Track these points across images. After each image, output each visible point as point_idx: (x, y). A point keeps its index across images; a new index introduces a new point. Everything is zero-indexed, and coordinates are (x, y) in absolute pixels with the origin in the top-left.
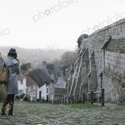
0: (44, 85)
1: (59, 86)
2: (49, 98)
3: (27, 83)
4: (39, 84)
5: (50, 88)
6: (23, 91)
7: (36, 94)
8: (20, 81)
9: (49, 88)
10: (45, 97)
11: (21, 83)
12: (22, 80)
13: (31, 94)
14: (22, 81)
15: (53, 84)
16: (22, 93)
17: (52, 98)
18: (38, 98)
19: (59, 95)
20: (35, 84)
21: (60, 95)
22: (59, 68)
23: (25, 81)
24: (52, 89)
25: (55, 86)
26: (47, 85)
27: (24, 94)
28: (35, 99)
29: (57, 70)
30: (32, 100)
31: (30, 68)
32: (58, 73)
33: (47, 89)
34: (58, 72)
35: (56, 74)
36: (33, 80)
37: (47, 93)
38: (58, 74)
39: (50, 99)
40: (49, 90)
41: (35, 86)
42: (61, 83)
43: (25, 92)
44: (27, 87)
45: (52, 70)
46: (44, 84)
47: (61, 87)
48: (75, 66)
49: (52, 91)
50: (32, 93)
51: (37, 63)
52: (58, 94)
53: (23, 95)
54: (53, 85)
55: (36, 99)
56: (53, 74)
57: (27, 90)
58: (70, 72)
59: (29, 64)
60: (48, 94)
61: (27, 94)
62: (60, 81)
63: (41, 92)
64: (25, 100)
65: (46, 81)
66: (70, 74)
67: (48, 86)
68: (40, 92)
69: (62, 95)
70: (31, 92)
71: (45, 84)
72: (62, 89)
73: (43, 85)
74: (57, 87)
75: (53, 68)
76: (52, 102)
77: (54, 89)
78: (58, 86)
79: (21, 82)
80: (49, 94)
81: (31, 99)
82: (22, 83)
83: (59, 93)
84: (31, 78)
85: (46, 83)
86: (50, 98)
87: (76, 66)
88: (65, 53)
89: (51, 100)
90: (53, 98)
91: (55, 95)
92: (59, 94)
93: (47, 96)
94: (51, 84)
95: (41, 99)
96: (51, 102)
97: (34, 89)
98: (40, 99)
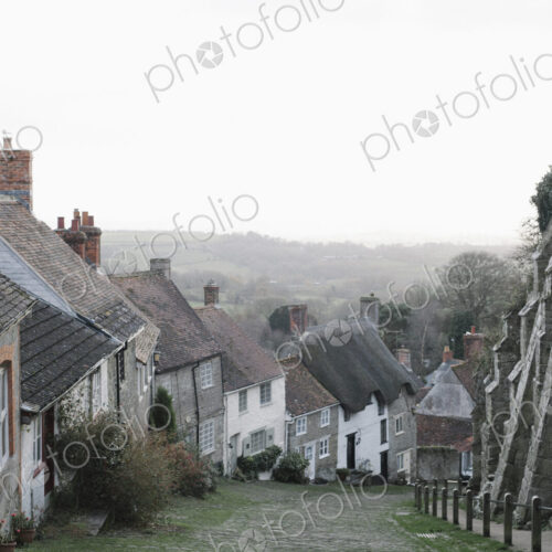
0: (368, 407)
1: (438, 407)
2: (390, 465)
3: (289, 397)
4: (346, 400)
5: (397, 417)
6: (271, 437)
7: (334, 449)
8: (258, 389)
9: (391, 418)
10: (371, 463)
11: (262, 397)
12: (269, 385)
13: (310, 448)
14: (265, 388)
15: (411, 401)
16: (269, 445)
17: (405, 463)
18: (342, 463)
19: (435, 451)
20: (329, 401)
21: (443, 450)
22: (432, 324)
23: (279, 388)
24: (404, 423)
25: (421, 408)
26: (382, 403)
27: (277, 451)
28: (328, 469)
29: (423, 331)
30: (312, 477)
31: (304, 330)
32: (426, 344)
33: (383, 422)
34: (428, 341)
35: (419, 349)
36: (319, 385)
37: (383, 441)
38: (429, 349)
39: (397, 468)
40: (390, 429)
41: (326, 410)
42: (447, 396)
43: (279, 442)
44: (289, 418)
45: (401, 331)
46: (370, 403)
47: (445, 414)
48: (523, 322)
49: (408, 432)
50: (313, 444)
51: (338, 302)
52: (432, 446)
53: (269, 453)
54: (408, 405)
55: (332, 469)
56: (406, 350)
57: (290, 431)
58: (497, 351)
59: (299, 310)
60: (386, 447)
61: (289, 450)
62: (443, 386)
63: (356, 440)
64: (280, 475)
65: (378, 387)
66: (496, 361)
67: (386, 410)
68: (351, 438)
69: (449, 451)
70: (307, 438)
71: (373, 399)
72: (449, 420)
73: (363, 409)
74: (428, 412)
75: (404, 325)
76: (405, 482)
77: (413, 422)
78: (430, 408)
79: (262, 392)
80: (391, 448)
81: (311, 473)
82: (265, 396)
83: (436, 442)
84: (310, 375)
85: (378, 394)
86: (395, 463)
87: (531, 323)
88: (459, 259)
89: (403, 475)
90: (412, 465)
91: (419, 450)
92: (439, 446)
93: (384, 455)
94: (401, 401)
95: (355, 473)
96: (399, 482)
97: (322, 426)
98: (351, 470)
